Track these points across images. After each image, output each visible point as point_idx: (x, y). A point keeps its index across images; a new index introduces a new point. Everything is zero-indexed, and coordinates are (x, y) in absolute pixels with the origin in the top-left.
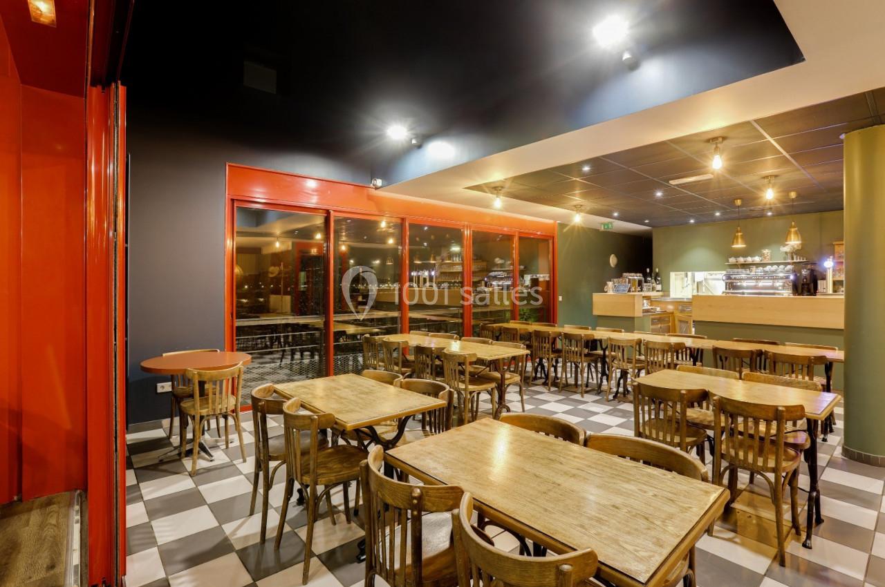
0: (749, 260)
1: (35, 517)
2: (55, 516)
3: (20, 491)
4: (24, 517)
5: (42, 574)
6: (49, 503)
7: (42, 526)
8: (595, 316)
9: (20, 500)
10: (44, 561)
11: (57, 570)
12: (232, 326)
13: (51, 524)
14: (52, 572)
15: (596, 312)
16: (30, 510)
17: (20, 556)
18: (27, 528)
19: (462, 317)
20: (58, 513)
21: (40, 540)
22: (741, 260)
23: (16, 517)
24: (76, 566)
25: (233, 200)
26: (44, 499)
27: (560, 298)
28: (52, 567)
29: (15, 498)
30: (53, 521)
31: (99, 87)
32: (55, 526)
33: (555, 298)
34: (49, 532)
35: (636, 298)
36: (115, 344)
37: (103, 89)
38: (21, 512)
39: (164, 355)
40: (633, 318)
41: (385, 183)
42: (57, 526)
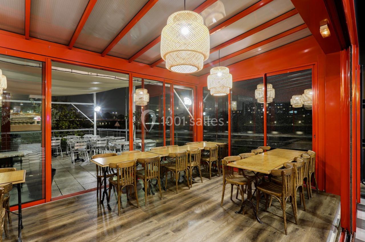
1: (328, 198)
2: (335, 201)
4: (325, 197)
5: (327, 215)
6: (334, 197)
7: (330, 202)
9: (325, 192)
10: (329, 211)
11: (332, 216)
13: (333, 203)
14: (330, 216)
16: (327, 196)
17: (322, 206)
18: (325, 200)
20: (336, 201)
21: (329, 206)
23: (323, 196)
24: (338, 219)
26: (332, 195)
28: (331, 214)
30: (334, 202)
31: (345, 50)
32: (334, 204)
34: (331, 205)
36: (351, 143)
37: (346, 50)
38: (325, 195)
42: (335, 204)
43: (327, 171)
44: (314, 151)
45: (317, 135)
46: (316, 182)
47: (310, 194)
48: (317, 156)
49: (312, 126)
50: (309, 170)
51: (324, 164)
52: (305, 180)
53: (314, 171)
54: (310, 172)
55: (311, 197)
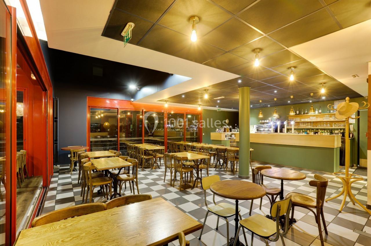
0: (265, 121)
1: (36, 179)
3: (33, 175)
5: (35, 185)
8: (211, 140)
9: (33, 176)
10: (36, 183)
12: (89, 140)
15: (212, 139)
16: (35, 177)
17: (32, 183)
18: (34, 180)
19: (164, 139)
22: (263, 121)
23: (32, 178)
24: (41, 185)
25: (89, 107)
26: (37, 176)
27: (203, 134)
28: (37, 184)
29: (32, 176)
30: (39, 179)
33: (201, 134)
34: (37, 181)
35: (222, 134)
39: (68, 147)
40: (221, 141)
41: (134, 100)
43: (35, 162)
44: (25, 150)
45: (27, 139)
46: (27, 171)
47: (23, 179)
48: (28, 153)
49: (23, 135)
50: (22, 163)
51: (32, 158)
52: (20, 169)
53: (25, 163)
54: (23, 164)
55: (24, 181)
